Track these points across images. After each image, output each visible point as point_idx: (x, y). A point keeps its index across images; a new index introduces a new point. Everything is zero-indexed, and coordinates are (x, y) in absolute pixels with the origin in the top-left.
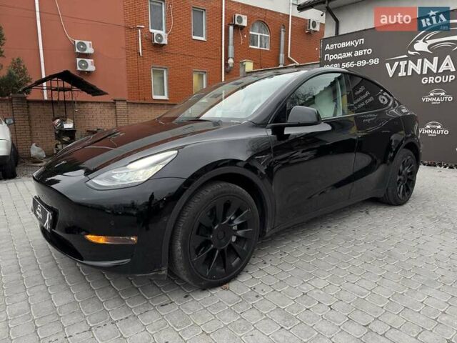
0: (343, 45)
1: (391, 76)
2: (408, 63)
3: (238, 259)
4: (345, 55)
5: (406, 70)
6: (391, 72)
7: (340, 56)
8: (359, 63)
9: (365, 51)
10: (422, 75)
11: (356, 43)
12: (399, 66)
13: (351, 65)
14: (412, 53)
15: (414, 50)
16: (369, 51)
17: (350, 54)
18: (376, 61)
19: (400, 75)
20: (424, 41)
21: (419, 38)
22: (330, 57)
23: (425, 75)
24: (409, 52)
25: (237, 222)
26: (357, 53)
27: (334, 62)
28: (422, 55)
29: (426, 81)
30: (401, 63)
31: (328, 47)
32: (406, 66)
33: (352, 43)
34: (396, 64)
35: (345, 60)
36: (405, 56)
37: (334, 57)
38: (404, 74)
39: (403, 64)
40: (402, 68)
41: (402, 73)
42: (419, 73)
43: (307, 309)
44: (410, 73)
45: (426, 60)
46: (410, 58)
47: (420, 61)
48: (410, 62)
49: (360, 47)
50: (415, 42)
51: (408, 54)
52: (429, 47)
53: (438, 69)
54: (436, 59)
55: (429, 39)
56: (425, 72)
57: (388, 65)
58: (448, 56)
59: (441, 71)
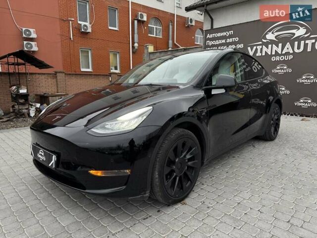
0: (219, 35)
1: (251, 55)
2: (262, 47)
3: (189, 182)
4: (220, 42)
5: (261, 52)
6: (251, 53)
7: (217, 42)
9: (234, 39)
10: (272, 55)
11: (227, 34)
12: (256, 49)
14: (265, 41)
15: (266, 39)
16: (237, 39)
17: (224, 41)
18: (241, 46)
19: (257, 55)
20: (272, 33)
21: (270, 31)
22: (210, 43)
23: (274, 55)
24: (263, 40)
25: (188, 157)
26: (229, 41)
28: (272, 42)
29: (275, 59)
30: (258, 47)
31: (208, 36)
32: (261, 49)
33: (225, 34)
34: (255, 48)
35: (221, 45)
36: (261, 43)
37: (213, 43)
38: (260, 54)
39: (259, 48)
40: (259, 51)
41: (259, 54)
42: (270, 54)
43: (245, 214)
44: (264, 54)
45: (274, 45)
46: (264, 44)
47: (270, 46)
48: (264, 46)
49: (230, 36)
50: (266, 34)
51: (262, 42)
52: (276, 37)
53: (282, 51)
54: (280, 45)
55: (276, 32)
56: (273, 53)
57: (249, 48)
58: (288, 43)
59: (284, 52)
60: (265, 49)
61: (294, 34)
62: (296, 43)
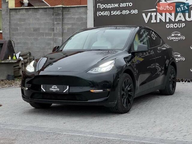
1: (146, 22)
2: (156, 14)
4: (113, 6)
5: (156, 19)
6: (146, 20)
7: (109, 6)
8: (124, 12)
9: (127, 4)
10: (166, 23)
12: (151, 16)
13: (118, 13)
16: (131, 4)
17: (117, 5)
19: (152, 21)
23: (168, 23)
26: (122, 5)
27: (105, 9)
29: (169, 26)
30: (152, 14)
32: (156, 16)
34: (149, 14)
36: (155, 10)
37: (104, 6)
38: (155, 21)
39: (154, 14)
40: (154, 17)
41: (153, 21)
42: (164, 21)
44: (158, 21)
45: (167, 13)
47: (164, 14)
48: (158, 14)
50: (160, 1)
53: (175, 19)
54: (173, 13)
57: (144, 15)
60: (159, 16)
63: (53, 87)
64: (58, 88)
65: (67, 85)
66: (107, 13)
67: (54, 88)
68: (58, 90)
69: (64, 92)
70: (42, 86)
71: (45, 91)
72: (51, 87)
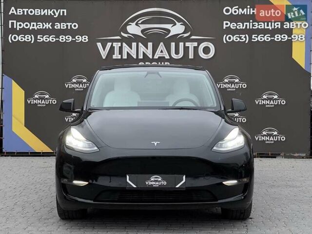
0: (37, 12)
1: (104, 58)
2: (122, 45)
4: (40, 26)
5: (121, 52)
6: (103, 54)
7: (33, 26)
8: (62, 39)
9: (69, 24)
10: (138, 60)
11: (55, 13)
12: (112, 48)
13: (52, 39)
14: (126, 35)
15: (127, 32)
16: (75, 26)
17: (48, 26)
18: (85, 39)
19: (114, 57)
20: (137, 24)
22: (18, 25)
23: (141, 60)
24: (122, 34)
26: (58, 26)
27: (24, 32)
28: (136, 38)
30: (115, 44)
31: (13, 11)
32: (121, 48)
33: (51, 12)
34: (109, 44)
35: (44, 32)
36: (118, 38)
37: (23, 25)
38: (119, 57)
39: (117, 45)
40: (117, 51)
41: (116, 56)
42: (135, 57)
44: (125, 57)
45: (140, 44)
46: (124, 40)
47: (134, 44)
48: (124, 44)
49: (61, 19)
50: (127, 24)
51: (121, 36)
52: (143, 31)
53: (153, 55)
54: (150, 45)
55: (142, 23)
56: (141, 57)
57: (99, 45)
58: (162, 44)
59: (156, 57)
60: (126, 48)
61: (169, 31)
62: (173, 44)
63: (152, 179)
64: (163, 179)
65: (184, 174)
66: (28, 38)
67: (156, 181)
68: (165, 183)
69: (177, 186)
70: (128, 177)
71: (135, 186)
72: (149, 179)
